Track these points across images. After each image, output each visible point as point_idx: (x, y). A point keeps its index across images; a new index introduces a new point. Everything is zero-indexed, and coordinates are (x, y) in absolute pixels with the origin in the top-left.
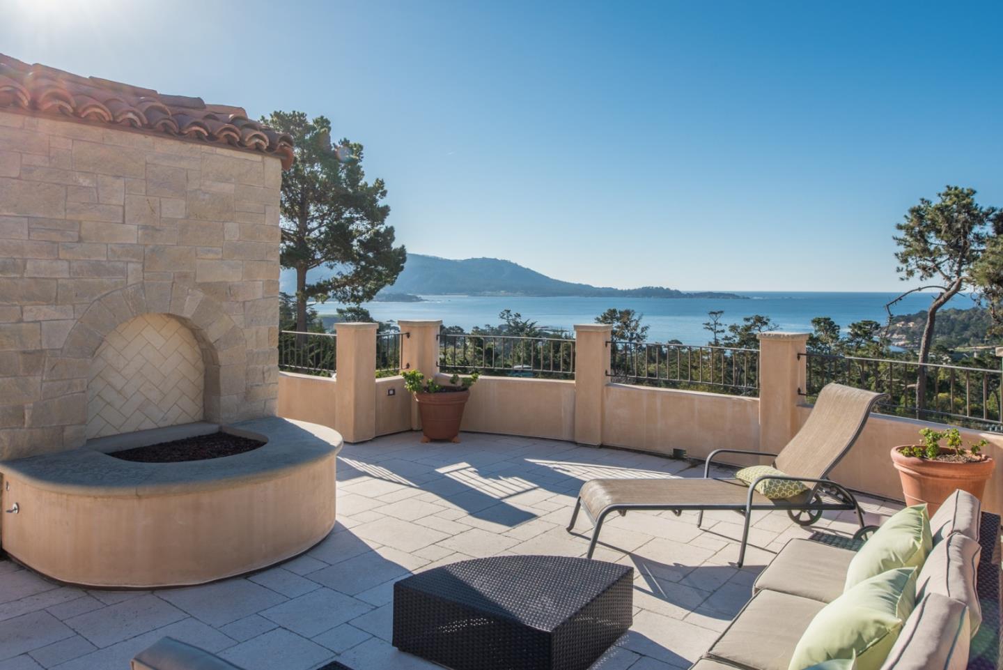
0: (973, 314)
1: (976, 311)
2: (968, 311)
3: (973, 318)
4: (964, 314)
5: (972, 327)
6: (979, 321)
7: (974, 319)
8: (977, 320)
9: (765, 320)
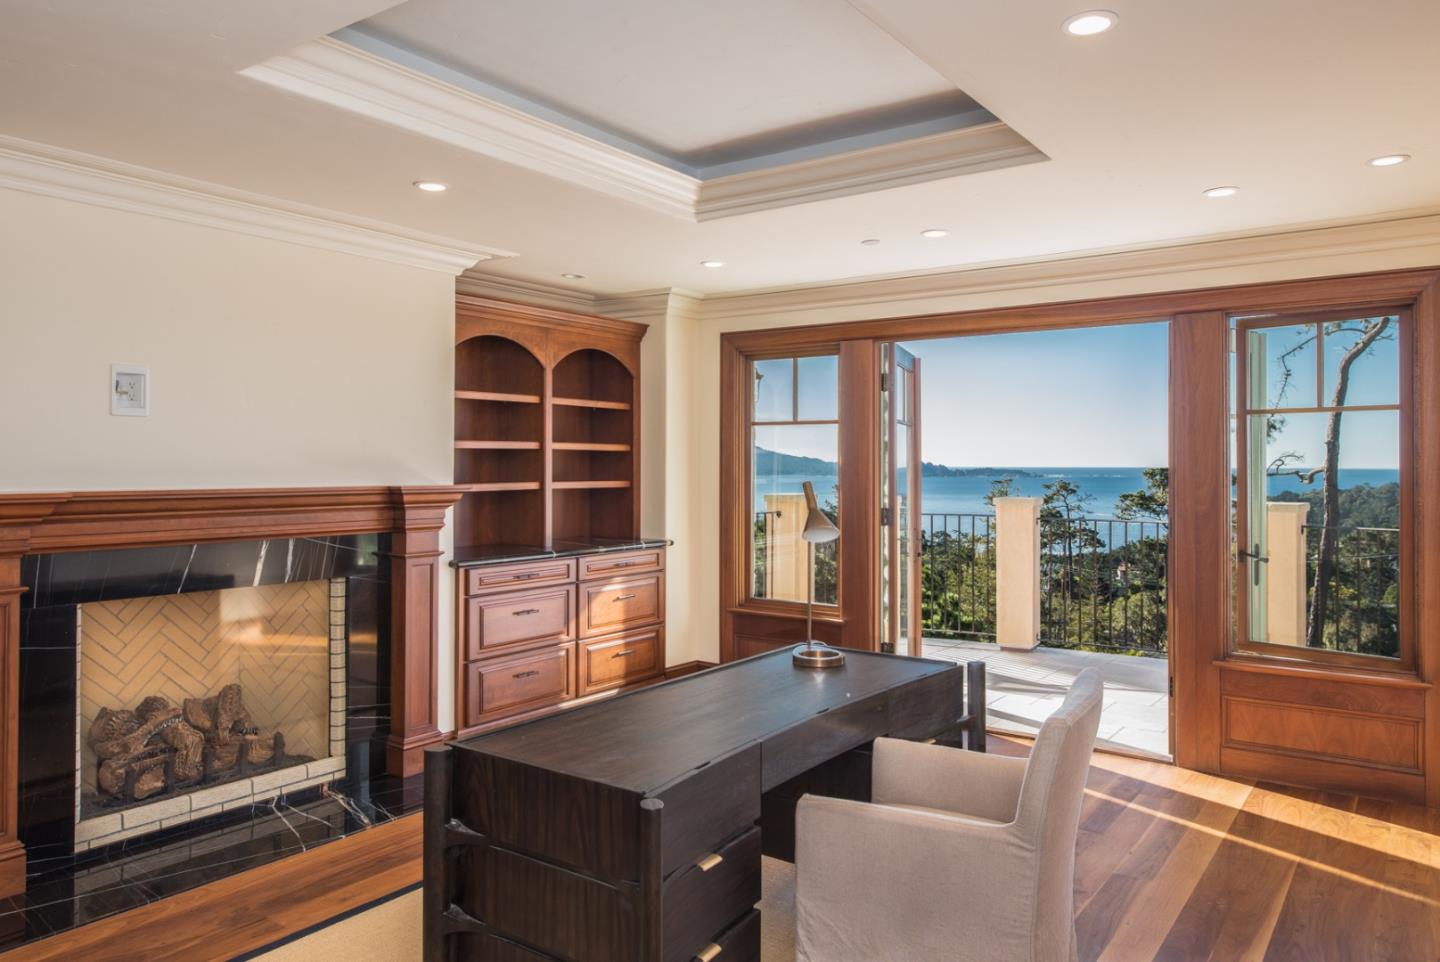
0: (1355, 496)
1: (1361, 491)
2: (1349, 491)
3: (1355, 501)
4: (1344, 495)
5: (1355, 513)
6: (1364, 506)
7: (1358, 502)
8: (1361, 504)
9: (1072, 487)
